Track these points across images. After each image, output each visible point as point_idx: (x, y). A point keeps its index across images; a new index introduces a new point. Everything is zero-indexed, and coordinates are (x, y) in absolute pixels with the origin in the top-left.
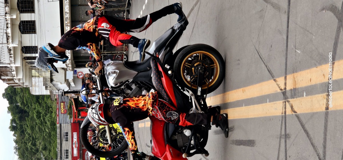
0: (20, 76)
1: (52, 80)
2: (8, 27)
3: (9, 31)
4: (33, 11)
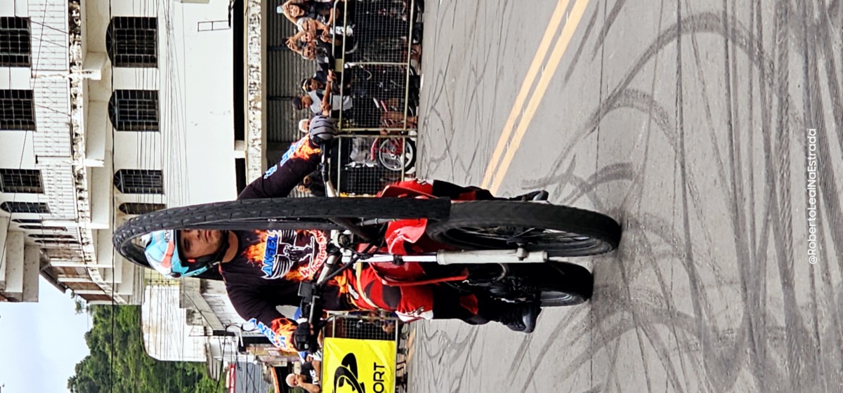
0: (107, 261)
1: (204, 287)
2: (74, 107)
3: (79, 117)
4: (152, 61)
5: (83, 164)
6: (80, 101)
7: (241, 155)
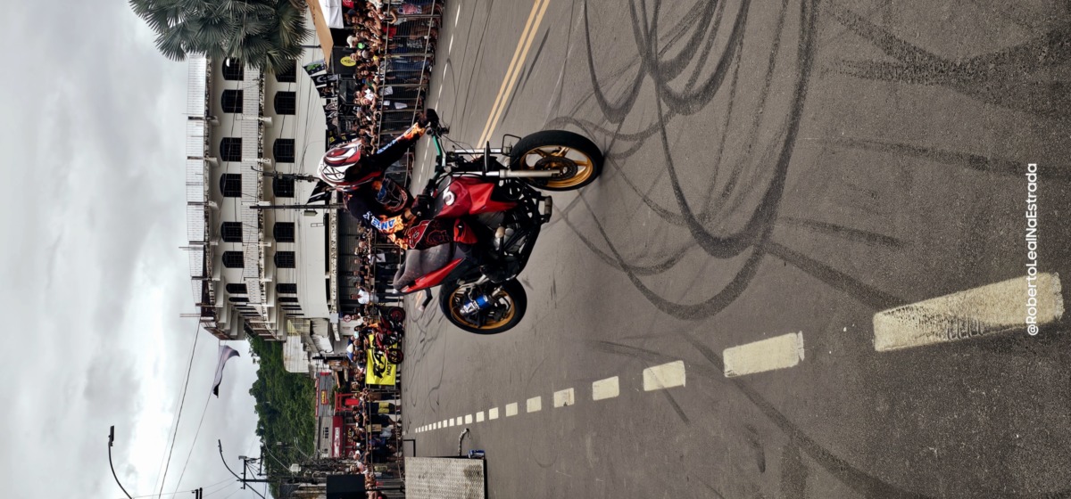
0: (273, 321)
1: (312, 333)
2: (260, 258)
3: (262, 262)
4: (292, 240)
5: (264, 280)
6: (263, 255)
7: (328, 277)
